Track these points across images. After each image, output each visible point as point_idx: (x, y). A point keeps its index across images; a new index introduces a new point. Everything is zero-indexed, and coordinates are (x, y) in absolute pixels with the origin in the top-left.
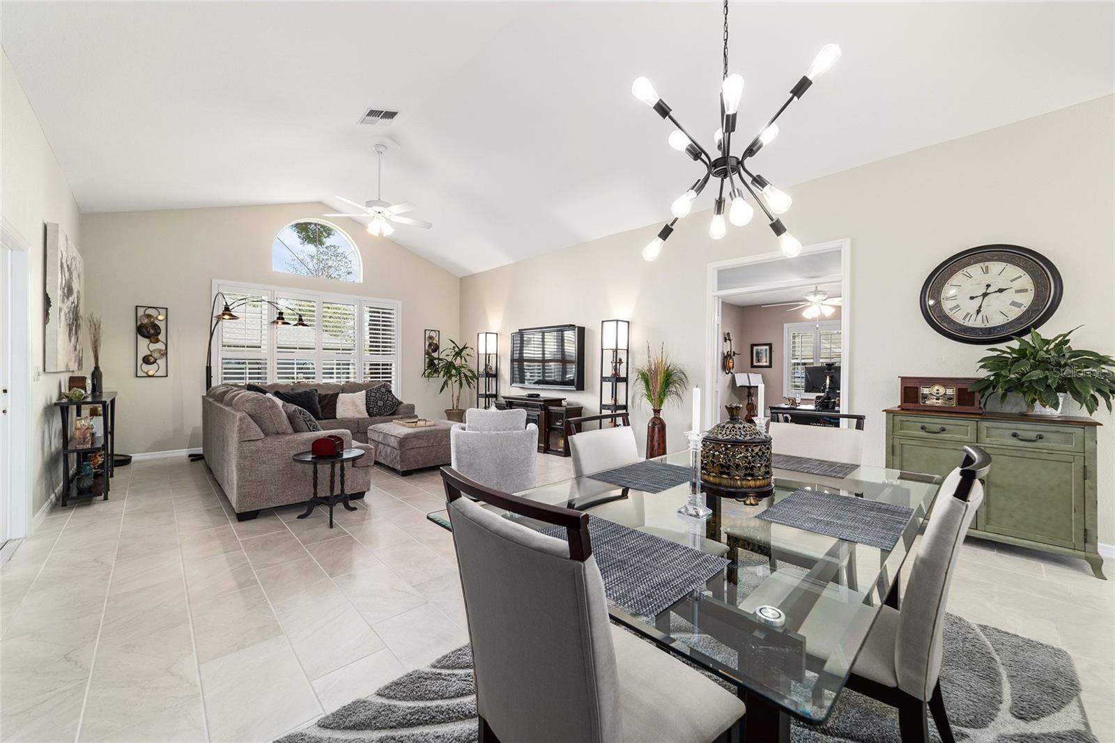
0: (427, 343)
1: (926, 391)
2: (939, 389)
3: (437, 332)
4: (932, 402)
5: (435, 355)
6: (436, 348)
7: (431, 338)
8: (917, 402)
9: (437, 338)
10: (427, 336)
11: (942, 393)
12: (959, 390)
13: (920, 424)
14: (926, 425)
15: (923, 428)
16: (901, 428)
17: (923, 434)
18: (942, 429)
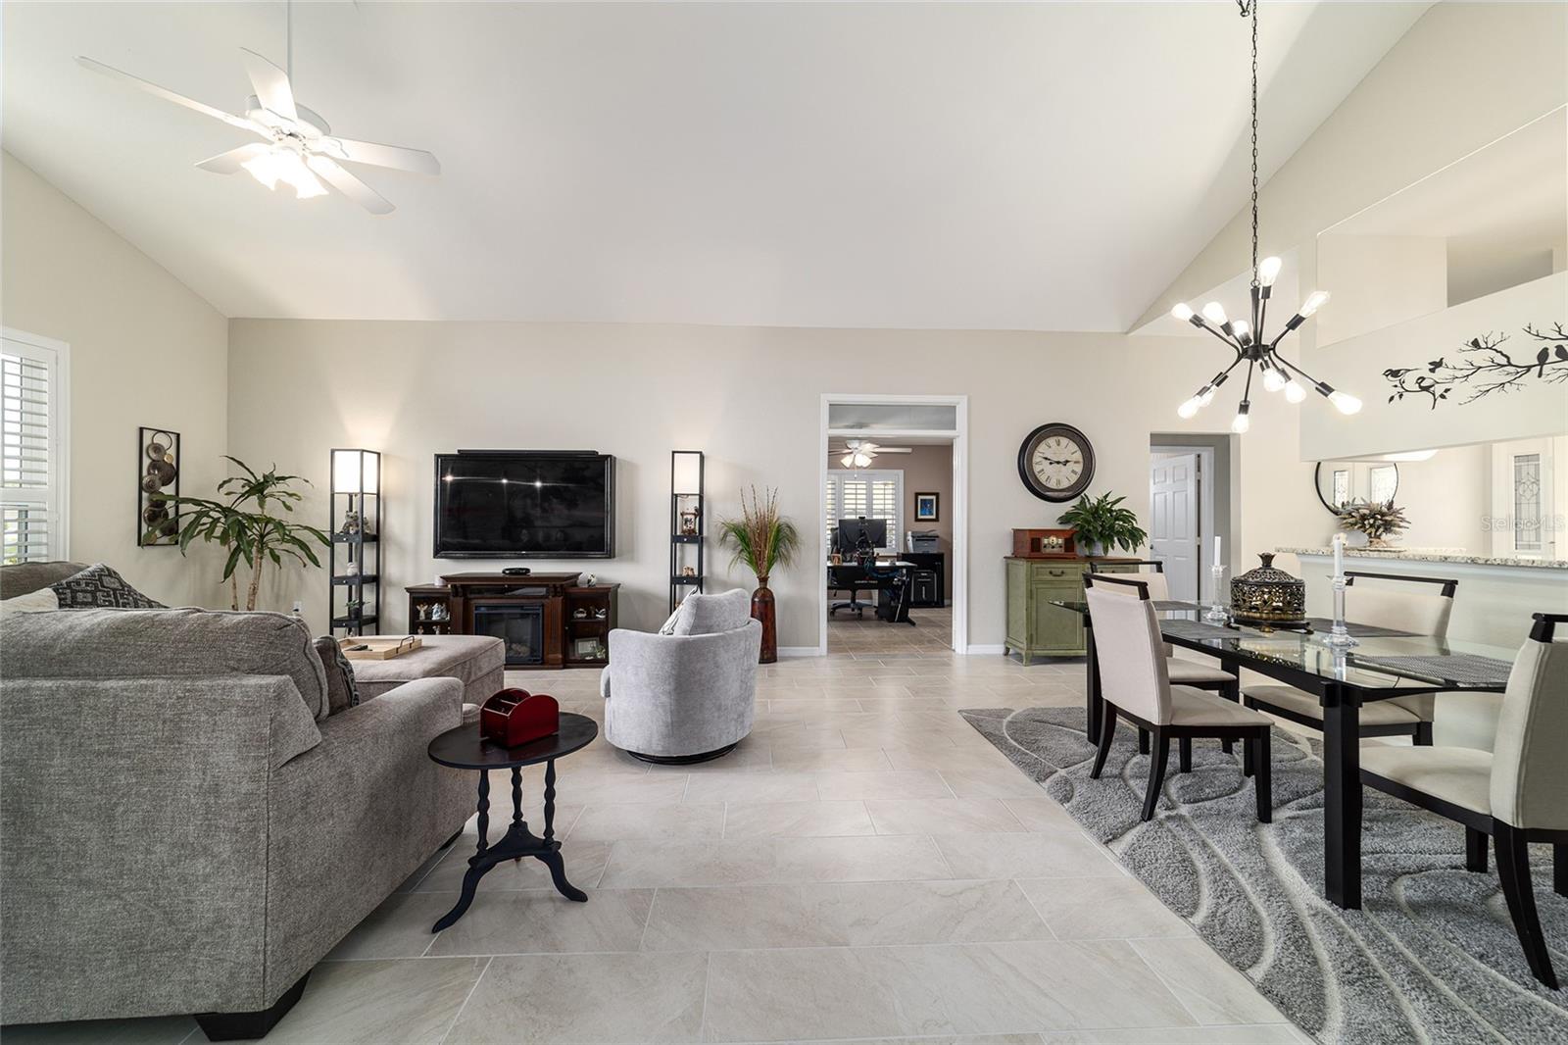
0: (146, 462)
1: (1046, 541)
2: (1053, 540)
3: (173, 437)
4: (1049, 550)
5: (168, 490)
6: (172, 474)
7: (158, 448)
8: (1039, 550)
9: (172, 452)
10: (147, 442)
11: (1055, 542)
12: (1066, 539)
13: (1049, 570)
14: (1053, 570)
15: (1051, 573)
16: (1037, 574)
17: (1051, 577)
18: (1063, 573)
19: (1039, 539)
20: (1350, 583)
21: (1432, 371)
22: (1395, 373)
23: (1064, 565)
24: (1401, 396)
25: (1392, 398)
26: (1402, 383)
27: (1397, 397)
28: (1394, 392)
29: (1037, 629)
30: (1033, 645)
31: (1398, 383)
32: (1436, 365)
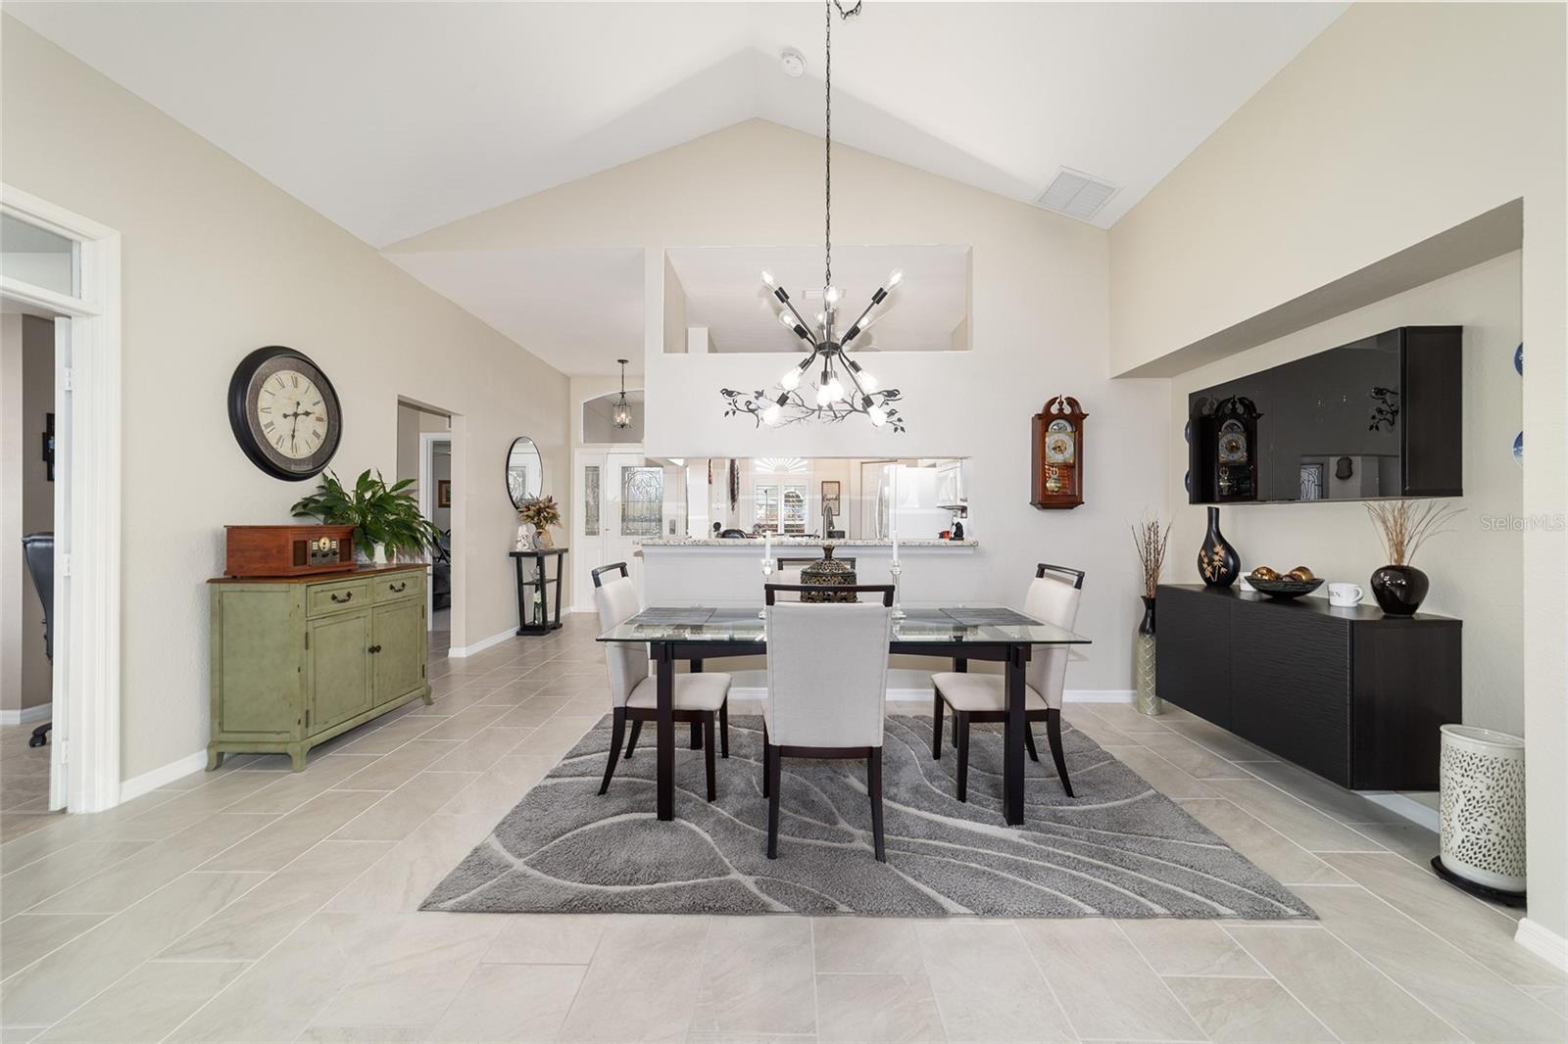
1: (312, 546)
2: (326, 544)
4: (318, 560)
8: (309, 562)
11: (327, 546)
12: (341, 541)
13: (331, 593)
14: (336, 593)
15: (334, 598)
16: (315, 605)
17: (335, 606)
18: (349, 595)
19: (305, 542)
20: (780, 568)
21: (757, 398)
22: (730, 393)
23: (346, 584)
24: (734, 413)
25: (727, 413)
26: (735, 402)
27: (731, 413)
28: (729, 408)
29: (314, 699)
30: (310, 728)
31: (731, 402)
32: (759, 394)
